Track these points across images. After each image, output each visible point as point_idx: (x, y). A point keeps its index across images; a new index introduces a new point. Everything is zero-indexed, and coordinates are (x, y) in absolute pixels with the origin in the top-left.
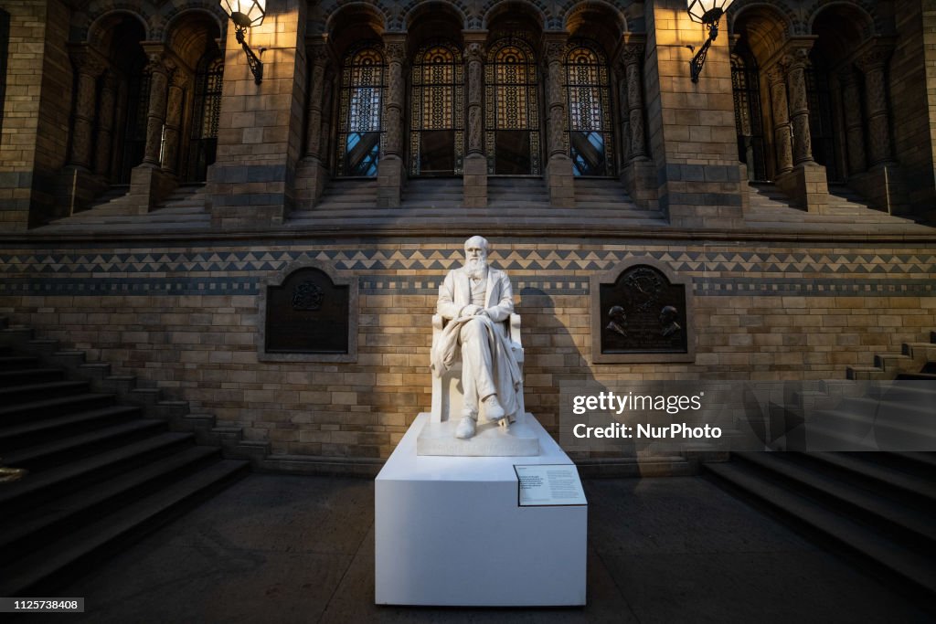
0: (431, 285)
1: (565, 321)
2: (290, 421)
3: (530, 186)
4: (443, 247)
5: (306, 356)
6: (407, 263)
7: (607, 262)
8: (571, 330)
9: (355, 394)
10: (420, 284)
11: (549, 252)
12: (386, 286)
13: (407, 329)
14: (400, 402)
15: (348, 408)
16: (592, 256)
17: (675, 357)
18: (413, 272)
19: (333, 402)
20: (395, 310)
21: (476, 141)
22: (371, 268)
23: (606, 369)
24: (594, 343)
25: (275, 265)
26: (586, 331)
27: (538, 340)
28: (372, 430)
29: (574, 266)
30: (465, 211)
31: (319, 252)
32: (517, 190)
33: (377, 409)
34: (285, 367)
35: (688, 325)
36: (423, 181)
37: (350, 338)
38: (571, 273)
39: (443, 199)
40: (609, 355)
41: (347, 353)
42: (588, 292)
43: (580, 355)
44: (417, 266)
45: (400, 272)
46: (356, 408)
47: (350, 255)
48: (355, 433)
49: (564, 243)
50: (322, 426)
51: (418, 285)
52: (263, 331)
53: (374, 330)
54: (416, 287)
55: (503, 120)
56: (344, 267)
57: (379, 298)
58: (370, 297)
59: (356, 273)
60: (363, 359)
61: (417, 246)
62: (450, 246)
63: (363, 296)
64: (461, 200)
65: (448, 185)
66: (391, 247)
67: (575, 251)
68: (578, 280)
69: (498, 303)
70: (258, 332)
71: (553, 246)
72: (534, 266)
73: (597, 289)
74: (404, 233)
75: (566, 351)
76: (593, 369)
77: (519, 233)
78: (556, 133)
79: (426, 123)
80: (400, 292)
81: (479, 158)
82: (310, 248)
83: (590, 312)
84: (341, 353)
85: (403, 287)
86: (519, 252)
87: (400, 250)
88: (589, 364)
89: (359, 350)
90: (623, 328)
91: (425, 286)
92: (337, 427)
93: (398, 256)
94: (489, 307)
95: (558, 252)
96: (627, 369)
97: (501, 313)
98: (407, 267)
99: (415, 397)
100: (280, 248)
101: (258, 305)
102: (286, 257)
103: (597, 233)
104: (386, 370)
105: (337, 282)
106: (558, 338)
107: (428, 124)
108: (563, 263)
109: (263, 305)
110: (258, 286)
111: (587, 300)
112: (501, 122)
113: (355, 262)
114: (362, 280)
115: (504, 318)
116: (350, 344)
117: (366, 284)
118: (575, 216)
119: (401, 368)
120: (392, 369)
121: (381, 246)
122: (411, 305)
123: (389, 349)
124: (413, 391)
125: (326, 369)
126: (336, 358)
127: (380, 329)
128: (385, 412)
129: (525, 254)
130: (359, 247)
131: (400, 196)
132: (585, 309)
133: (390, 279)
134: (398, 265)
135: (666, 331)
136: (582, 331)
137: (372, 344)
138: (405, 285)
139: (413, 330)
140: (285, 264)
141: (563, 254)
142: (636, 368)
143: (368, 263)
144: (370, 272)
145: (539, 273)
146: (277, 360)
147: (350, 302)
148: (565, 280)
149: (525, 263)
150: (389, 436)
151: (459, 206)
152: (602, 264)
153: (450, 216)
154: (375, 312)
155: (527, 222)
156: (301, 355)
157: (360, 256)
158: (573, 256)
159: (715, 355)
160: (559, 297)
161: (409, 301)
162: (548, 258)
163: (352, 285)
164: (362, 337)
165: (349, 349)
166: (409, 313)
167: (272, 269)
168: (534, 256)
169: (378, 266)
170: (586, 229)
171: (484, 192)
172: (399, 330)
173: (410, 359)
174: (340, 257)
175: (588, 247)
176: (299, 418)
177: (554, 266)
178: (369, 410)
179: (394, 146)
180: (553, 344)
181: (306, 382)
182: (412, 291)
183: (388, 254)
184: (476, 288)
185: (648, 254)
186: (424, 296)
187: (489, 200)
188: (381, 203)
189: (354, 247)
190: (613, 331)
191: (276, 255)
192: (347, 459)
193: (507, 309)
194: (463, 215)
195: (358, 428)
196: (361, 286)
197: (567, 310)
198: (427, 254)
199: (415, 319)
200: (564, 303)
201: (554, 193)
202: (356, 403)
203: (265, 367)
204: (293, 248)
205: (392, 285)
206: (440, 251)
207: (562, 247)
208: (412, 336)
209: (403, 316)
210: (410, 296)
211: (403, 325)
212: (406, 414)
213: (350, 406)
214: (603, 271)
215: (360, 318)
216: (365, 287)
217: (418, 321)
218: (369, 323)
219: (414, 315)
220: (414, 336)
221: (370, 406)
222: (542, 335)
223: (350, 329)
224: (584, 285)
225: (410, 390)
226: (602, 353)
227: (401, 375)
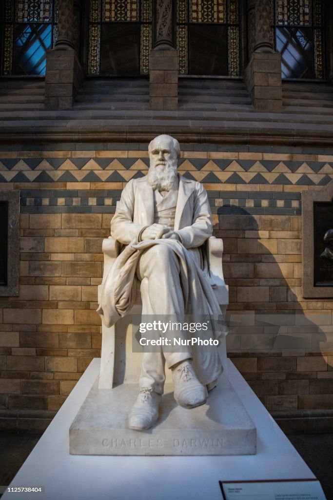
0: (108, 202)
1: (271, 246)
3: (228, 88)
4: (124, 155)
6: (79, 175)
7: (323, 176)
8: (277, 258)
9: (17, 334)
10: (95, 200)
11: (252, 163)
12: (53, 203)
13: (79, 256)
14: (71, 344)
15: (8, 352)
16: (304, 169)
18: (87, 186)
20: (63, 232)
21: (165, 30)
22: (34, 181)
23: (319, 304)
24: (306, 274)
26: (296, 259)
27: (241, 269)
28: (39, 378)
29: (282, 180)
30: (152, 113)
32: (212, 91)
33: (43, 352)
36: (103, 82)
37: (9, 267)
38: (278, 188)
39: (125, 100)
40: (322, 289)
41: (6, 284)
42: (299, 212)
43: (288, 289)
44: (91, 177)
45: (70, 186)
46: (19, 351)
47: (10, 164)
48: (17, 381)
49: (272, 152)
51: (92, 202)
53: (39, 257)
54: (90, 203)
55: (197, 12)
56: (2, 180)
57: (45, 217)
58: (34, 217)
59: (16, 187)
60: (25, 292)
61: (92, 154)
62: (132, 154)
63: (25, 216)
64: (148, 101)
65: (131, 87)
66: (60, 154)
67: (285, 163)
68: (288, 198)
69: (192, 223)
71: (259, 156)
72: (235, 179)
73: (311, 208)
74: (76, 137)
75: (271, 283)
76: (304, 305)
77: (217, 138)
78: (261, 22)
79: (107, 14)
80: (70, 209)
81: (169, 50)
83: (302, 236)
85: (74, 204)
86: (217, 162)
87: (71, 159)
88: (299, 299)
89: (21, 281)
91: (100, 203)
93: (67, 165)
94: (180, 228)
95: (264, 163)
97: (196, 237)
98: (79, 179)
99: (89, 339)
103: (311, 140)
104: (54, 305)
106: (263, 268)
107: (110, 15)
108: (270, 177)
111: (297, 221)
112: (194, 15)
113: (16, 173)
114: (24, 195)
115: (200, 242)
116: (9, 273)
117: (29, 201)
118: (283, 121)
119: (72, 303)
120: (60, 304)
121: (47, 154)
122: (83, 226)
123: (57, 280)
124: (87, 331)
127: (46, 255)
128: (54, 356)
129: (223, 164)
130: (23, 155)
131: (74, 96)
132: (296, 233)
133: (58, 194)
134: (68, 177)
136: (291, 258)
137: (37, 273)
138: (76, 202)
139: (86, 256)
141: (270, 166)
143: (32, 175)
144: (34, 186)
145: (241, 188)
147: (10, 222)
148: (272, 197)
149: (223, 176)
150: (59, 384)
151: (143, 107)
152: (315, 178)
153: (131, 118)
154: (40, 234)
155: (226, 126)
157: (22, 166)
158: (282, 168)
160: (263, 217)
161: (81, 221)
162: (251, 169)
163: (12, 202)
164: (24, 265)
165: (9, 280)
166: (82, 235)
168: (235, 167)
169: (43, 178)
170: (297, 136)
171: (175, 91)
172: (69, 257)
173: (83, 292)
175: (299, 157)
177: (259, 179)
178: (34, 354)
179: (67, 34)
180: (256, 275)
182: (85, 209)
183: (56, 164)
184: (162, 202)
186: (100, 215)
187: (179, 101)
188: (50, 103)
189: (14, 155)
190: (328, 259)
192: (9, 412)
193: (203, 230)
194: (148, 118)
195: (20, 375)
196: (23, 203)
197: (275, 234)
198: (104, 163)
199: (88, 243)
200: (271, 225)
201: (257, 94)
202: (18, 345)
205: (61, 201)
206: (119, 159)
207: (269, 157)
208: (84, 263)
209: (74, 239)
210: (82, 215)
211: (74, 251)
212: (78, 359)
213: (10, 348)
214: (317, 186)
215: (22, 243)
216: (28, 204)
217: (92, 245)
218: (33, 248)
219: (87, 238)
220: (87, 264)
221: (34, 349)
222: (244, 264)
223: (9, 256)
224: (295, 204)
225: (83, 329)
226: (315, 286)
227: (71, 311)
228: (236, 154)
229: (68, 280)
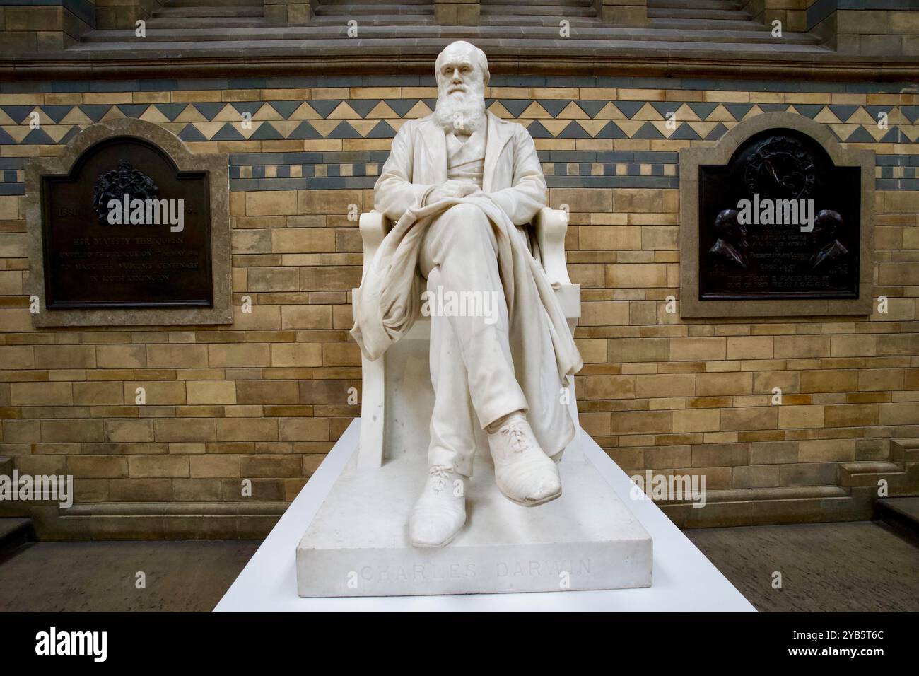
0: (371, 170)
1: (631, 237)
2: (108, 440)
4: (395, 93)
5: (132, 313)
6: (324, 128)
7: (714, 125)
8: (642, 256)
9: (233, 384)
10: (350, 167)
11: (601, 104)
12: (284, 174)
13: (327, 257)
14: (319, 397)
15: (219, 412)
17: (835, 306)
18: (337, 145)
19: (190, 401)
20: (301, 220)
22: (251, 139)
23: (707, 328)
24: (686, 280)
25: (56, 133)
26: (671, 257)
27: (584, 274)
28: (269, 452)
29: (649, 132)
31: (145, 107)
33: (274, 412)
34: (90, 337)
35: (863, 246)
37: (216, 278)
38: (643, 145)
40: (714, 304)
41: (211, 306)
42: (676, 182)
43: (659, 304)
44: (344, 132)
45: (310, 145)
46: (235, 411)
47: (209, 111)
48: (235, 457)
49: (633, 87)
50: (172, 445)
51: (346, 170)
52: (39, 266)
53: (263, 261)
54: (343, 173)
56: (198, 137)
57: (271, 197)
58: (254, 196)
59: (221, 149)
61: (343, 93)
62: (410, 93)
63: (238, 195)
64: (431, 13)
66: (292, 94)
67: (653, 104)
68: (658, 160)
69: (512, 184)
70: (30, 268)
71: (610, 93)
72: (574, 131)
73: (694, 176)
74: (318, 63)
75: (633, 295)
76: (683, 330)
77: (545, 64)
80: (312, 183)
82: (126, 98)
83: (680, 220)
84: (199, 307)
85: (317, 175)
86: (544, 103)
87: (309, 101)
88: (676, 319)
89: (236, 299)
90: (740, 250)
91: (360, 172)
92: (200, 447)
93: (304, 113)
94: (493, 190)
95: (618, 103)
96: (745, 328)
97: (521, 205)
98: (324, 134)
100: (63, 98)
101: (24, 216)
102: (77, 117)
103: (697, 66)
104: (289, 336)
105: (185, 167)
106: (619, 271)
108: (630, 127)
109: (34, 215)
110: (21, 177)
111: (672, 197)
113: (220, 126)
114: (236, 161)
116: (216, 288)
117: (244, 170)
118: (650, 39)
119: (318, 332)
120: (300, 335)
121: (271, 93)
122: (333, 209)
123: (293, 297)
124: (343, 376)
125: (173, 337)
126: (191, 316)
127: (275, 258)
128: (292, 417)
129: (555, 108)
130: (230, 96)
132: (670, 216)
133: (291, 159)
134: (306, 131)
135: (823, 256)
136: (663, 257)
137: (260, 287)
138: (320, 171)
139: (339, 258)
140: (75, 128)
141: (627, 110)
142: (761, 328)
144: (252, 146)
145: (583, 145)
146: (75, 323)
147: (213, 205)
148: (632, 160)
149: (555, 126)
150: (302, 460)
152: (702, 128)
154: (264, 224)
155: (558, 45)
156: (121, 313)
157: (229, 113)
158: (648, 113)
159: (909, 301)
160: (619, 191)
161: (329, 202)
162: (599, 116)
163: (216, 172)
164: (239, 274)
165: (216, 299)
166: (331, 224)
167: (51, 143)
168: (573, 112)
169: (266, 133)
170: (674, 59)
172: (311, 260)
173: (336, 315)
174: (189, 115)
175: (677, 95)
176: (124, 432)
177: (612, 131)
178: (261, 414)
180: (609, 283)
181: (134, 363)
182: (334, 182)
183: (285, 110)
184: (461, 152)
185: (791, 110)
186: (359, 192)
189: (216, 96)
190: (722, 257)
191: (56, 113)
192: (223, 506)
193: (532, 196)
195: (239, 448)
196: (234, 174)
197: (637, 218)
198: (364, 108)
200: (631, 204)
202: (234, 401)
203: (51, 338)
204: (90, 98)
205: (296, 170)
206: (387, 101)
207: (628, 94)
208: (336, 269)
209: (318, 231)
210: (331, 192)
211: (319, 249)
212: (331, 421)
213: (222, 406)
214: (704, 141)
215: (234, 238)
216: (242, 176)
217: (348, 240)
218: (252, 247)
219: (339, 229)
220: (340, 270)
221: (261, 407)
222: (590, 265)
223: (215, 260)
224: (669, 170)
225: (337, 373)
226: (701, 299)
227: (318, 345)
228: (576, 91)
229: (311, 296)
